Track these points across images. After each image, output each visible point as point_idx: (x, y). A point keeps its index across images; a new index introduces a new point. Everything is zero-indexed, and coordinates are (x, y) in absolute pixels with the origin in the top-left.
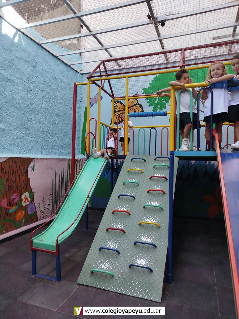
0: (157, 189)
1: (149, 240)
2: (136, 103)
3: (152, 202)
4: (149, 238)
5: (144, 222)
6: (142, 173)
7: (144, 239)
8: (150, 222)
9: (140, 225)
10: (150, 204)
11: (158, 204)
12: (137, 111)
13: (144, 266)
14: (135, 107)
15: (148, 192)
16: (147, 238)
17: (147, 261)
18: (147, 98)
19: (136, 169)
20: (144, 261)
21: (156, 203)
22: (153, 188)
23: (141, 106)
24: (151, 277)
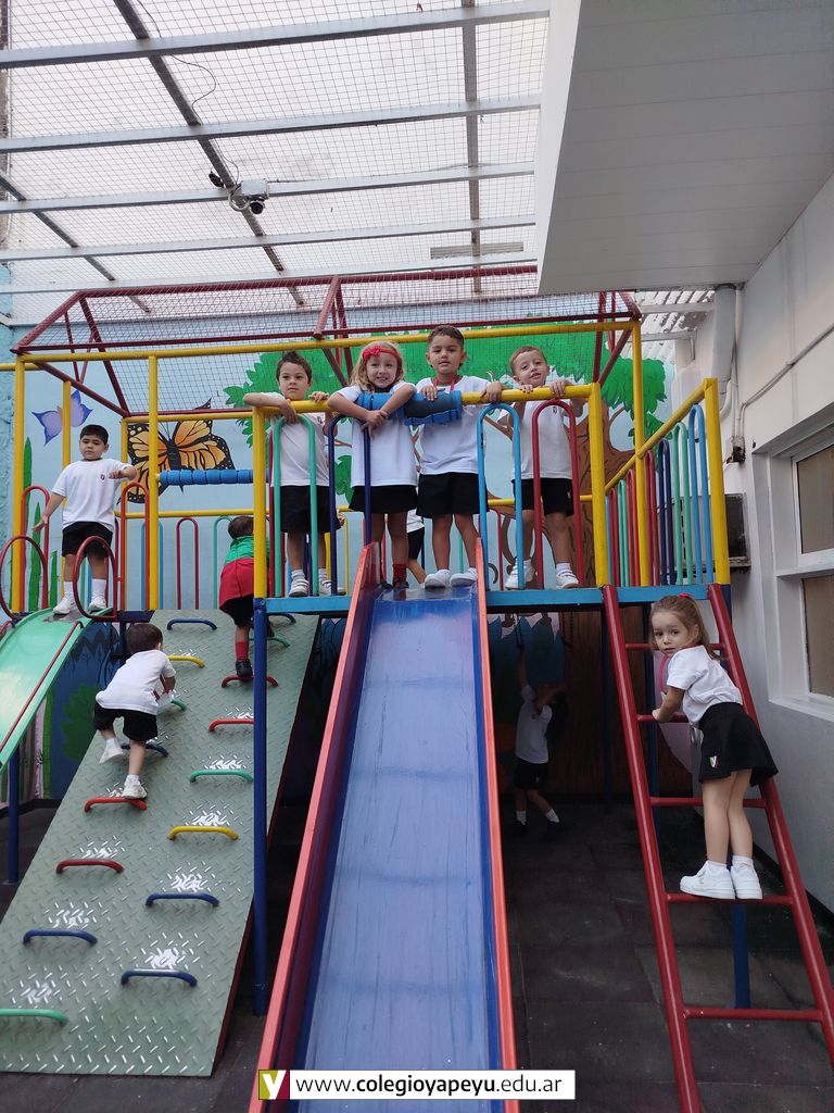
0: (240, 717)
1: (195, 885)
2: (206, 432)
3: (220, 762)
4: (198, 879)
5: (188, 827)
6: (201, 667)
7: (181, 884)
8: (208, 824)
9: (174, 838)
10: (213, 767)
11: (239, 767)
12: (211, 464)
13: (171, 970)
14: (201, 446)
15: (212, 729)
16: (192, 879)
17: (184, 953)
18: (242, 419)
19: (182, 656)
20: (174, 954)
21: (234, 762)
22: (230, 716)
23: (222, 444)
24: (191, 1002)
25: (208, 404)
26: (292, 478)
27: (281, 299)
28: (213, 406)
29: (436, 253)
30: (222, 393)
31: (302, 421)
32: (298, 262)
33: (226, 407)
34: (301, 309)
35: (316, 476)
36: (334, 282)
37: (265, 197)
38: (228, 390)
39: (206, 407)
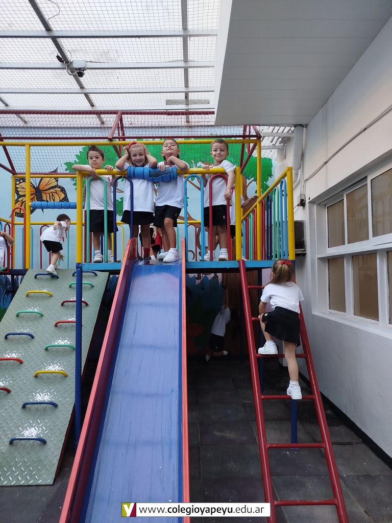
0: (70, 320)
1: (47, 398)
2: (55, 184)
3: (60, 341)
4: (48, 395)
5: (43, 371)
6: (51, 296)
7: (39, 398)
8: (53, 370)
9: (36, 376)
10: (56, 343)
11: (69, 343)
12: (57, 199)
13: (34, 437)
14: (52, 190)
15: (56, 325)
16: (45, 395)
17: (40, 429)
18: (73, 178)
19: (42, 291)
20: (36, 430)
21: (66, 341)
22: (64, 319)
23: (63, 190)
24: (44, 451)
25: (56, 170)
26: (95, 207)
27: (93, 120)
28: (59, 171)
29: (168, 102)
30: (63, 165)
31: (100, 179)
32: (101, 103)
33: (65, 172)
34: (102, 126)
35: (107, 206)
36: (119, 113)
37: (84, 69)
38: (66, 164)
39: (55, 172)
